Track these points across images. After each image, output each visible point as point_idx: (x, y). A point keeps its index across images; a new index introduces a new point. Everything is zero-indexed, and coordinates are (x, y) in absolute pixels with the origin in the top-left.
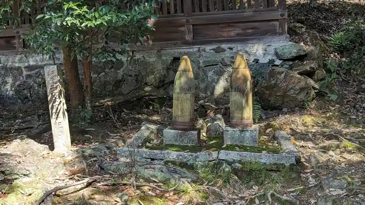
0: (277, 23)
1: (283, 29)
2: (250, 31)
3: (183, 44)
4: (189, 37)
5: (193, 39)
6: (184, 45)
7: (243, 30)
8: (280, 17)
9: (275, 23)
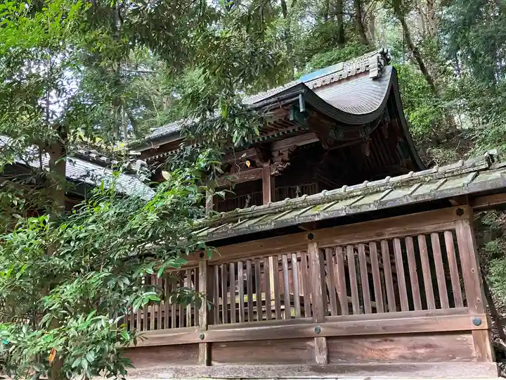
0: (470, 337)
1: (482, 350)
2: (422, 351)
3: (311, 370)
4: (320, 359)
5: (328, 361)
6: (312, 372)
7: (409, 348)
8: (473, 327)
9: (466, 336)
